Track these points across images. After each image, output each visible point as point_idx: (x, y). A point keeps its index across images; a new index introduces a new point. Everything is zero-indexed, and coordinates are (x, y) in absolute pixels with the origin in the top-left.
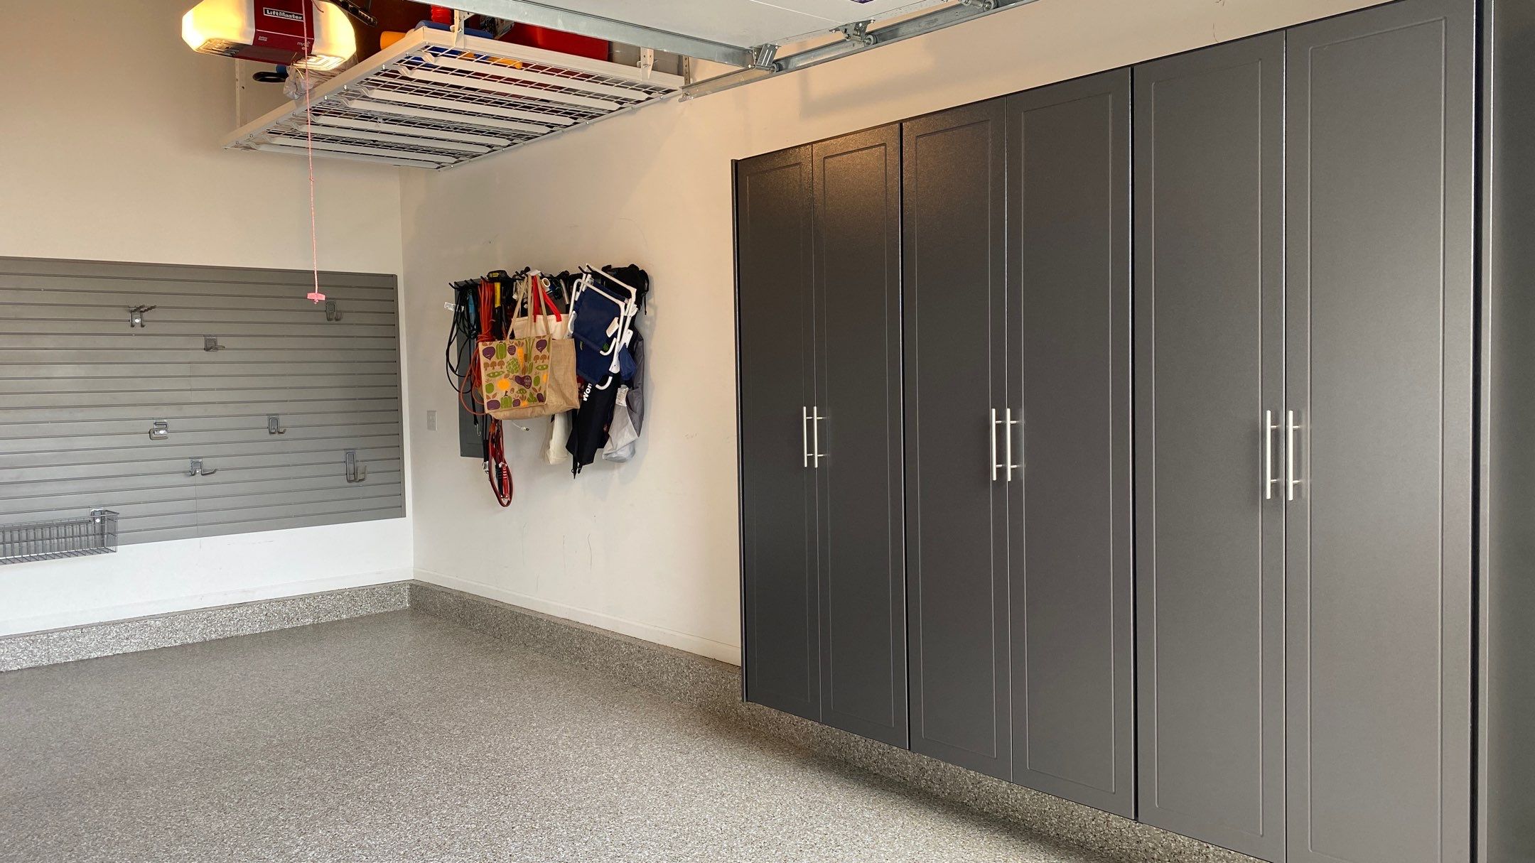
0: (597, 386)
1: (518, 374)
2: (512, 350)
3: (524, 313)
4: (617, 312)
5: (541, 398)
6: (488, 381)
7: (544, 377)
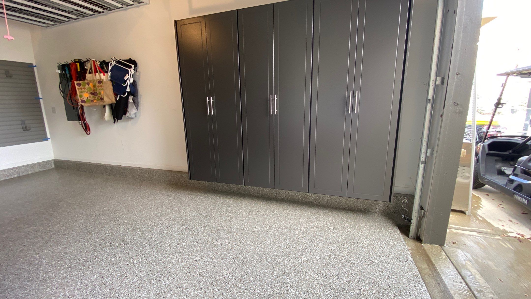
0: (122, 96)
1: (91, 92)
2: (88, 84)
3: (90, 73)
4: (128, 72)
5: (102, 99)
6: (79, 94)
7: (102, 92)
